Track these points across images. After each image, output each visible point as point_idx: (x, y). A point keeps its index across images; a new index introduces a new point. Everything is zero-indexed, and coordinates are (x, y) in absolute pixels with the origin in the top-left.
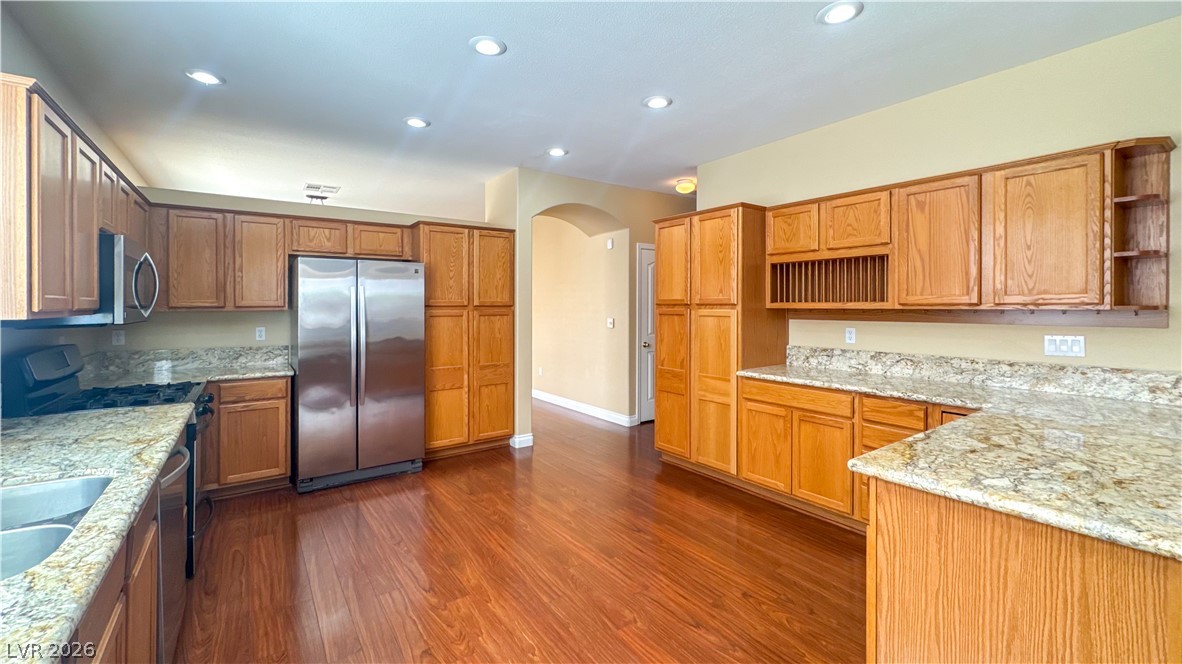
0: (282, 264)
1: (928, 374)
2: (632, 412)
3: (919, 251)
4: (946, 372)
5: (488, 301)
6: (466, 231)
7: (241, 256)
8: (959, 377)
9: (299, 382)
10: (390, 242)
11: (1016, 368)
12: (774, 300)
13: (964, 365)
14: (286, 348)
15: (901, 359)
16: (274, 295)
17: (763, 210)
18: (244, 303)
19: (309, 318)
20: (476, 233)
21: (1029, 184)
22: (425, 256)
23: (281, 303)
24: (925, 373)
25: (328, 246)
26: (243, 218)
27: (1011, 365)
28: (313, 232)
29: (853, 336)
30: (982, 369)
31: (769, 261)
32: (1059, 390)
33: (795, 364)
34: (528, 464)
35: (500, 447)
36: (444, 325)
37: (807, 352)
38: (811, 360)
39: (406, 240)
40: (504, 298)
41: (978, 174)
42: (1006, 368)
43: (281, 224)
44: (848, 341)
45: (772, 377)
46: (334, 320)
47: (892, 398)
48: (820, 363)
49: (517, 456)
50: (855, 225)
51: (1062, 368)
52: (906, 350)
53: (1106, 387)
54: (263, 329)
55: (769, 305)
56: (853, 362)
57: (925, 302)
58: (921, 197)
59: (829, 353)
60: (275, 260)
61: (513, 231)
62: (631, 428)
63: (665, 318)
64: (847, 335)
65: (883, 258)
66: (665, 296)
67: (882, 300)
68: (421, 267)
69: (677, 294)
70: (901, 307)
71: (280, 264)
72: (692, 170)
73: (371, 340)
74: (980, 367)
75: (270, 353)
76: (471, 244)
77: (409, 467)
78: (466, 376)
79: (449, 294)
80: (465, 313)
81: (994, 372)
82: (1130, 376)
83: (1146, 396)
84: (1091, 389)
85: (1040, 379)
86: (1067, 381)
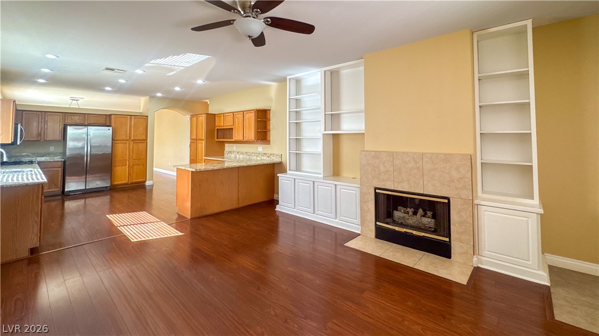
0: (62, 127)
3: (236, 127)
4: (247, 156)
5: (137, 138)
6: (129, 117)
7: (47, 125)
9: (67, 163)
10: (102, 121)
12: (217, 138)
13: (249, 154)
14: (61, 153)
16: (58, 136)
17: (215, 114)
18: (48, 139)
19: (70, 144)
20: (133, 117)
22: (113, 124)
23: (60, 139)
24: (244, 156)
25: (78, 121)
26: (48, 113)
28: (73, 117)
29: (235, 148)
31: (217, 128)
34: (151, 190)
35: (141, 185)
36: (120, 147)
37: (228, 153)
38: (228, 155)
39: (107, 119)
40: (144, 138)
41: (243, 112)
43: (61, 115)
45: (215, 159)
46: (80, 144)
49: (147, 188)
50: (228, 121)
53: (264, 157)
54: (53, 147)
55: (216, 140)
58: (237, 116)
60: (59, 126)
61: (147, 116)
66: (192, 138)
67: (232, 139)
68: (111, 128)
70: (234, 141)
71: (61, 127)
73: (92, 153)
75: (55, 155)
76: (131, 120)
77: (105, 189)
78: (128, 162)
79: (121, 135)
80: (128, 142)
81: (252, 155)
82: (266, 154)
83: (267, 158)
84: (262, 158)
85: (257, 156)
86: (260, 156)
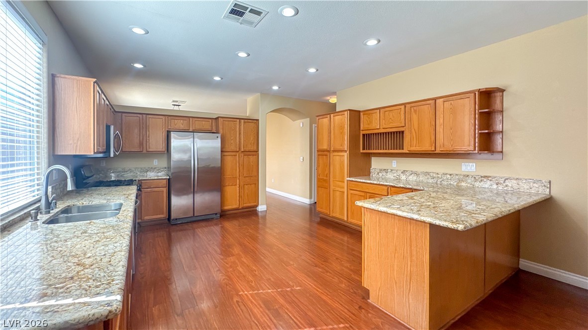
0: (165, 134)
1: (422, 179)
2: (311, 198)
3: (414, 129)
4: (428, 178)
5: (247, 149)
6: (238, 120)
7: (149, 131)
8: (432, 180)
9: (172, 181)
10: (207, 125)
11: (452, 176)
12: (364, 149)
13: (434, 175)
14: (166, 168)
15: (413, 173)
16: (161, 147)
17: (359, 112)
18: (150, 150)
19: (175, 156)
20: (242, 121)
21: (451, 104)
22: (221, 131)
23: (164, 150)
24: (421, 179)
25: (182, 127)
26: (150, 116)
27: (450, 175)
28: (176, 121)
29: (395, 164)
30: (440, 177)
31: (362, 133)
32: (466, 184)
33: (374, 175)
34: (264, 218)
35: (253, 211)
36: (229, 160)
37: (378, 171)
38: (380, 174)
39: (213, 124)
40: (254, 148)
41: (435, 99)
42: (449, 176)
43: (164, 119)
44: (393, 166)
45: (362, 181)
46: (185, 157)
47: (400, 187)
48: (383, 175)
49: (260, 214)
50: (393, 119)
51: (468, 176)
52: (414, 170)
53: (482, 183)
54: (157, 160)
55: (362, 151)
56: (395, 174)
57: (416, 150)
58: (415, 108)
59: (386, 171)
60: (161, 133)
61: (258, 120)
62: (310, 205)
63: (320, 156)
64: (393, 164)
65: (403, 132)
66: (321, 148)
67: (403, 149)
68: (219, 135)
69: (325, 147)
70: (409, 152)
71: (164, 134)
72: (334, 93)
73: (199, 166)
74: (440, 176)
75: (159, 170)
76: (240, 126)
77: (214, 216)
78: (238, 181)
79: (231, 146)
80: (238, 154)
81: (445, 178)
82: (490, 179)
83: (495, 186)
84: (477, 184)
85: (460, 181)
86: (469, 181)
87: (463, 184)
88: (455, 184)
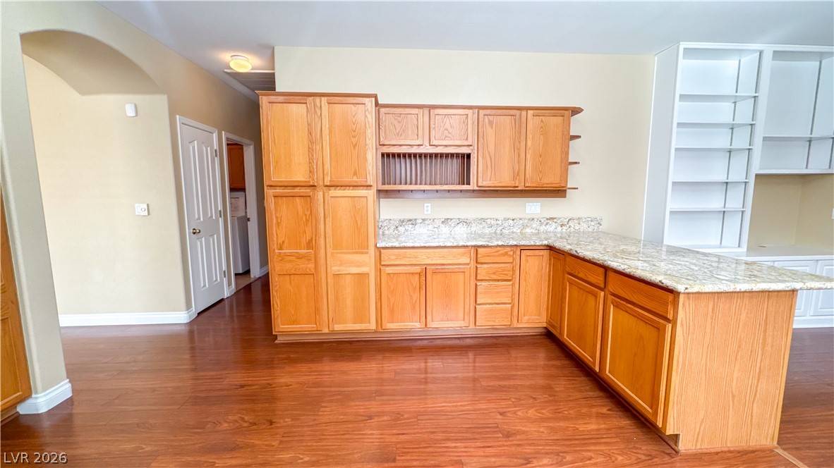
1: (474, 229)
2: (188, 306)
4: (484, 227)
8: (490, 229)
11: (515, 221)
12: (383, 183)
13: (493, 222)
15: (461, 221)
21: (542, 121)
24: (473, 229)
27: (513, 220)
29: (429, 208)
30: (501, 224)
31: (380, 150)
32: (531, 230)
33: (387, 232)
37: (397, 223)
38: (400, 228)
41: (520, 110)
42: (511, 222)
47: (498, 246)
48: (406, 230)
50: (450, 130)
51: (533, 219)
52: (463, 216)
53: (548, 226)
56: (430, 227)
57: (493, 185)
58: (491, 118)
59: (412, 222)
64: (425, 209)
65: (469, 156)
67: (464, 184)
69: (300, 175)
70: (478, 188)
74: (500, 222)
81: (506, 225)
82: (555, 220)
83: (559, 229)
84: (543, 228)
85: (524, 226)
86: (534, 226)
87: (528, 230)
88: (519, 231)
